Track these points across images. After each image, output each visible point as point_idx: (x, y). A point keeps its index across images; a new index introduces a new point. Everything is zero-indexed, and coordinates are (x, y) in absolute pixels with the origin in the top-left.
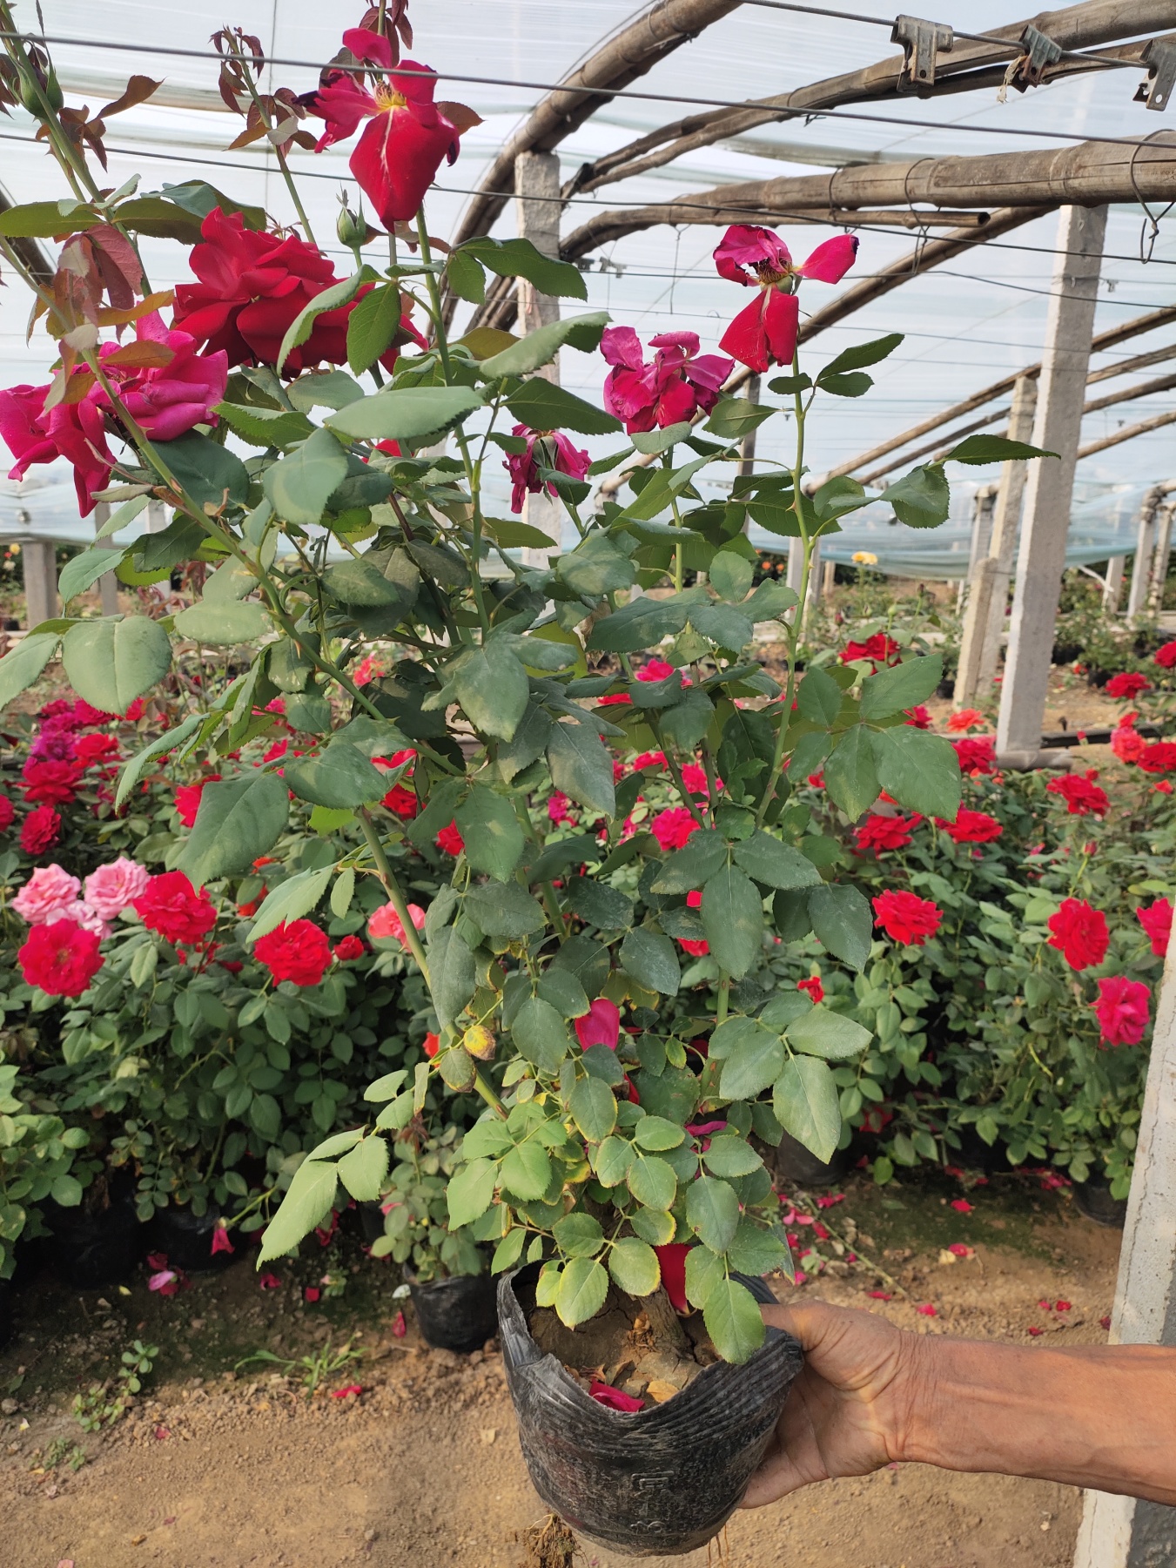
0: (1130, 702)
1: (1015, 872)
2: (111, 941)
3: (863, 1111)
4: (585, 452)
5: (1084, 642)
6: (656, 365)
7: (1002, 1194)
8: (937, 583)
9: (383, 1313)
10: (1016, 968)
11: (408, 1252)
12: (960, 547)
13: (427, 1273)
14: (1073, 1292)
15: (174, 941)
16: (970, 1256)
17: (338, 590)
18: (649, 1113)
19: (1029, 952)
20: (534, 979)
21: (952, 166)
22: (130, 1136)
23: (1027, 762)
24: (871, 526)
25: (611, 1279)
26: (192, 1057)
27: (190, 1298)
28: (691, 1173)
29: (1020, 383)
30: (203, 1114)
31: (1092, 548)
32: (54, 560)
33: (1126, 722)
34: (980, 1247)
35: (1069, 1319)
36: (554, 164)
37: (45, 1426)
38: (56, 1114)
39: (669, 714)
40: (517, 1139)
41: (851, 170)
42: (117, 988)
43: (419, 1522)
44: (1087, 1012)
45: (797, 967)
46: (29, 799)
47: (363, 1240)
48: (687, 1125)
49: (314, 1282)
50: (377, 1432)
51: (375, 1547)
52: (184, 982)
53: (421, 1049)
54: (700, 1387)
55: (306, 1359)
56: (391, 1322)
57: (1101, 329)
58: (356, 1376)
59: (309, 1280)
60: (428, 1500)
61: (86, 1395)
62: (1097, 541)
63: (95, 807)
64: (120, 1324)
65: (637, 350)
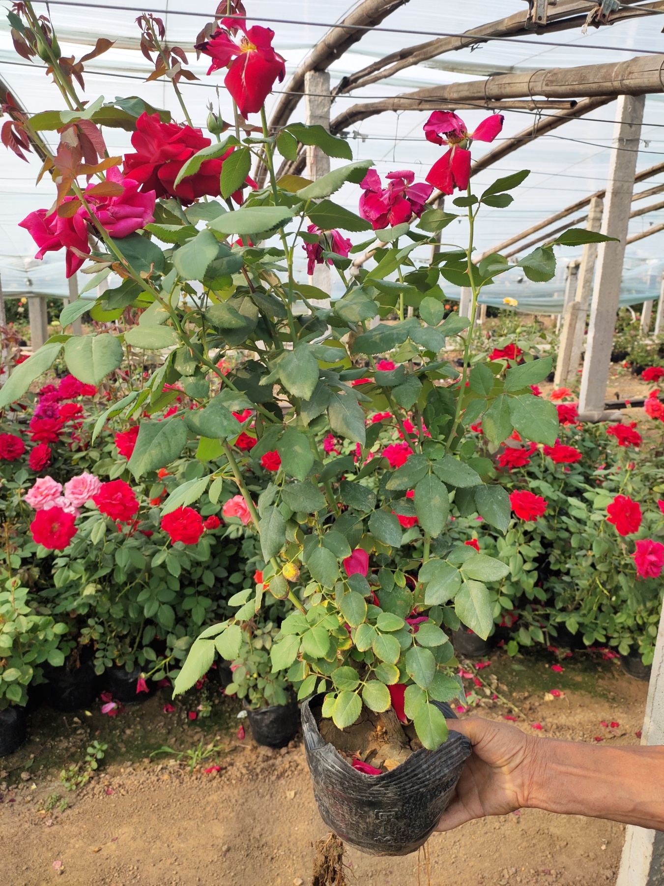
0: (656, 383)
1: (589, 480)
2: (80, 519)
3: (502, 615)
4: (349, 240)
5: (629, 350)
6: (389, 190)
7: (581, 662)
8: (545, 316)
9: (232, 726)
10: (589, 534)
11: (246, 693)
12: (558, 296)
13: (256, 704)
14: (621, 717)
15: (115, 519)
16: (562, 697)
17: (213, 320)
18: (384, 611)
19: (596, 525)
20: (321, 537)
21: (555, 74)
22: (91, 627)
23: (596, 418)
24: (507, 284)
25: (363, 704)
26: (125, 584)
27: (124, 718)
28: (408, 645)
29: (593, 201)
30: (132, 615)
31: (634, 295)
32: (46, 306)
33: (653, 395)
34: (568, 691)
35: (618, 732)
36: (327, 77)
37: (45, 787)
38: (49, 615)
39: (396, 389)
40: (312, 626)
41: (497, 77)
42: (84, 545)
43: (252, 841)
44: (629, 559)
45: (464, 533)
46: (34, 439)
47: (220, 685)
48: (406, 619)
49: (193, 709)
50: (229, 792)
51: (228, 855)
52: (121, 542)
53: (253, 579)
54: (412, 762)
55: (189, 752)
56: (237, 731)
57: (640, 169)
58: (217, 760)
59: (191, 707)
60: (257, 830)
61: (68, 770)
62: (638, 292)
63: (70, 444)
64: (86, 732)
65: (378, 182)
